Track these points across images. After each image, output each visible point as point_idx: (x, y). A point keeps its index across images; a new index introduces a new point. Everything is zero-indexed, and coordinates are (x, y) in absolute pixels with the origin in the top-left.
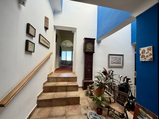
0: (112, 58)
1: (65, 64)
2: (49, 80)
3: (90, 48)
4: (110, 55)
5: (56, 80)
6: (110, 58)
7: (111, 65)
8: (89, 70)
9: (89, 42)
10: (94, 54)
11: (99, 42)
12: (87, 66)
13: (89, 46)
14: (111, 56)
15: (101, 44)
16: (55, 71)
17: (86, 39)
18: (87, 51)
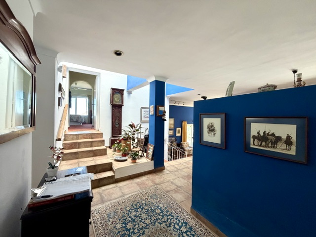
0: (145, 111)
1: (77, 122)
2: (67, 138)
3: (118, 100)
4: (142, 108)
5: (75, 137)
6: (143, 112)
7: (143, 119)
8: (117, 126)
9: (117, 92)
10: (123, 106)
11: (129, 93)
12: (115, 121)
13: (117, 97)
14: (143, 110)
15: (132, 95)
16: (69, 128)
17: (113, 89)
18: (114, 103)
